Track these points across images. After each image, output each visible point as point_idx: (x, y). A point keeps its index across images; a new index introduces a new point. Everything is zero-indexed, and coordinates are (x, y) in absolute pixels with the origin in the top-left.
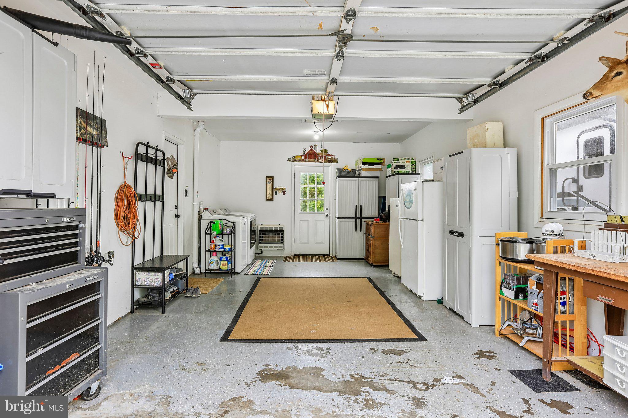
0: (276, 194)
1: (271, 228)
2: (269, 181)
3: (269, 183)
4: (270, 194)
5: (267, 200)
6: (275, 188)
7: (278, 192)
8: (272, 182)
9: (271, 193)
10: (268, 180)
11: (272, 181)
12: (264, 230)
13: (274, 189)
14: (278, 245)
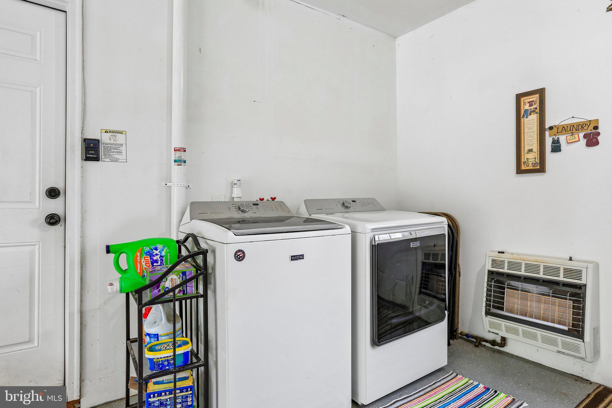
0: (556, 148)
1: (534, 268)
2: (527, 107)
3: (527, 113)
4: (530, 151)
5: (519, 171)
6: (551, 128)
7: (562, 139)
8: (538, 110)
9: (535, 147)
10: (525, 104)
11: (537, 105)
12: (506, 270)
13: (547, 133)
14: (560, 338)
